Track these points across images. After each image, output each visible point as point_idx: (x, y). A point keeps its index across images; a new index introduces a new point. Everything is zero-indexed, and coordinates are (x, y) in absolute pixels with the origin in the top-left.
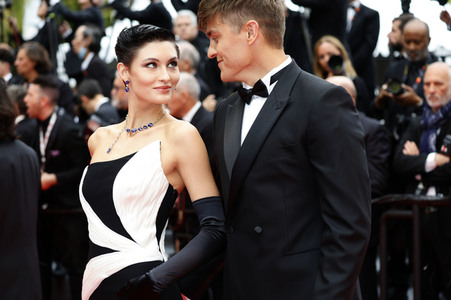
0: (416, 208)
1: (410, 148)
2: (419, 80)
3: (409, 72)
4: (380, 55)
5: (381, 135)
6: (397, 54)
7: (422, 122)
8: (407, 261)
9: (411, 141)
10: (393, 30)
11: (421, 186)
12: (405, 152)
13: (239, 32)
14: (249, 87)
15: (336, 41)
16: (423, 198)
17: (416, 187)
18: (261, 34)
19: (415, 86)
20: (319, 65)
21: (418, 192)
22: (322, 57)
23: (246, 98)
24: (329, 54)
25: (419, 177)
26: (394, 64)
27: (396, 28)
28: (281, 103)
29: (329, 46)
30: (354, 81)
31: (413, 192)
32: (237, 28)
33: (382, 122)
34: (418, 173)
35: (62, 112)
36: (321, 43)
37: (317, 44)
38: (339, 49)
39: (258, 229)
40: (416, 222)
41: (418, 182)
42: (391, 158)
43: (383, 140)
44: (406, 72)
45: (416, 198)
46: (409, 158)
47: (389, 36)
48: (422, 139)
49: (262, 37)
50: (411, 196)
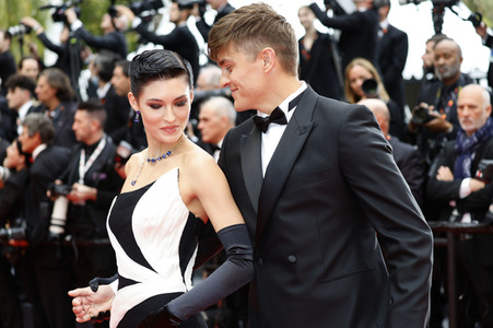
0: (450, 235)
1: (444, 174)
2: (451, 103)
3: (442, 94)
4: (413, 78)
5: (415, 160)
6: (430, 76)
7: (456, 147)
8: (442, 290)
9: (445, 166)
10: (427, 52)
11: (455, 213)
12: (439, 178)
13: (255, 60)
14: (265, 116)
15: (367, 64)
16: (457, 225)
17: (451, 214)
18: (277, 63)
19: (447, 110)
20: (351, 89)
21: (452, 219)
22: (354, 80)
23: (262, 126)
24: (361, 77)
25: (453, 204)
26: (427, 88)
27: (430, 49)
28: (305, 128)
29: (361, 69)
30: (388, 105)
31: (448, 219)
32: (252, 56)
33: (416, 148)
34: (452, 199)
35: (110, 140)
36: (352, 67)
37: (348, 67)
38: (371, 72)
39: (292, 258)
40: (451, 250)
41: (452, 209)
42: (424, 185)
43: (416, 165)
44: (438, 95)
45: (451, 225)
46: (443, 183)
47: (423, 58)
48: (456, 164)
49: (278, 65)
50: (445, 223)
